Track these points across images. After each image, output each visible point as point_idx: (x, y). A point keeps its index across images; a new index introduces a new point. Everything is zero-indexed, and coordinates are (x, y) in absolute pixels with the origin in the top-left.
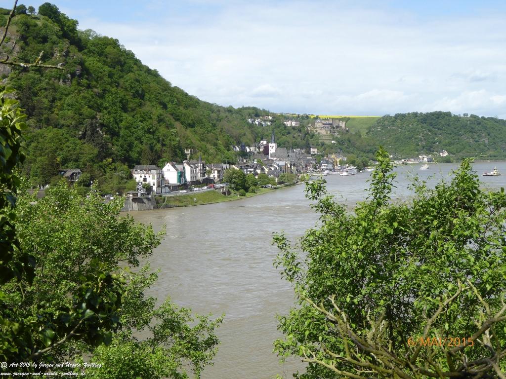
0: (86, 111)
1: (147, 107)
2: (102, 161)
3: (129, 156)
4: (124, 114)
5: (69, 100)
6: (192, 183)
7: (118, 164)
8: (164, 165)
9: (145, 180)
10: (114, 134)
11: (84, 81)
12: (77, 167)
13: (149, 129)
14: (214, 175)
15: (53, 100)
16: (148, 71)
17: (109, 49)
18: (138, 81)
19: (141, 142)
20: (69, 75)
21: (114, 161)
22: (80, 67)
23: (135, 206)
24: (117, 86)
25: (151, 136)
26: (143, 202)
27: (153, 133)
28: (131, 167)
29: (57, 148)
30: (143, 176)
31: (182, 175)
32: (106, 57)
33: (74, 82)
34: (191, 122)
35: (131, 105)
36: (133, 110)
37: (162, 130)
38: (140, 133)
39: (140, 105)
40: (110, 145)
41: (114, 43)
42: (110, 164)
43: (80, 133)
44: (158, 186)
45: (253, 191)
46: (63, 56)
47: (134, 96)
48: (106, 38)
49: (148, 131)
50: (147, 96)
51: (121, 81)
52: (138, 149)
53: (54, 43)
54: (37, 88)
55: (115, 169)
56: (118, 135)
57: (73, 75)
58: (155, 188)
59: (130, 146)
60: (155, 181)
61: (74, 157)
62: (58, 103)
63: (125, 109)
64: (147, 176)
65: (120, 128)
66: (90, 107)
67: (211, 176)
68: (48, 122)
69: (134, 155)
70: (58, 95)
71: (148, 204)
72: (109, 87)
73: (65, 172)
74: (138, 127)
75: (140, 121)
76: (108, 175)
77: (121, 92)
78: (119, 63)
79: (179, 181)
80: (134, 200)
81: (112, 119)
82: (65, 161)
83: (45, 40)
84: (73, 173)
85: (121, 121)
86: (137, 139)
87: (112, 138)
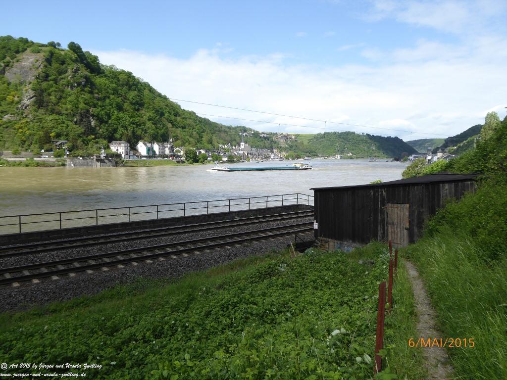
0: (82, 105)
2: (87, 137)
5: (70, 99)
6: (159, 156)
7: (100, 139)
8: (138, 143)
9: (117, 150)
10: (101, 121)
11: (87, 89)
12: (67, 140)
15: (61, 98)
20: (76, 85)
21: (97, 138)
22: (84, 80)
23: (98, 164)
26: (105, 162)
28: (110, 142)
29: (53, 127)
30: (116, 148)
31: (150, 150)
32: (118, 80)
33: (79, 88)
34: (183, 125)
38: (127, 123)
40: (98, 128)
42: (93, 139)
43: (75, 119)
44: (127, 154)
45: (201, 162)
46: (72, 72)
52: (120, 133)
53: (68, 64)
54: (51, 90)
55: (97, 143)
56: (106, 123)
57: (79, 84)
58: (123, 155)
59: (115, 131)
60: (124, 151)
61: (65, 133)
62: (63, 100)
64: (119, 147)
66: (85, 104)
68: (52, 112)
70: (64, 95)
71: (109, 164)
73: (57, 142)
76: (90, 146)
78: (128, 85)
79: (148, 153)
80: (98, 160)
82: (58, 136)
83: (63, 63)
84: (62, 143)
87: (101, 124)
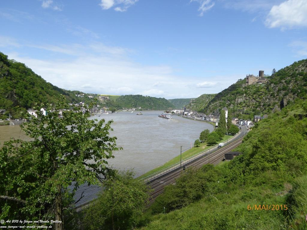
1: (35, 88)
2: (15, 107)
3: (27, 105)
4: (25, 90)
7: (22, 108)
8: (41, 109)
9: (32, 114)
10: (21, 97)
11: (9, 77)
12: (5, 109)
13: (35, 96)
14: (61, 113)
16: (37, 76)
17: (21, 67)
18: (32, 79)
19: (32, 101)
21: (20, 107)
22: (7, 72)
24: (23, 80)
25: (36, 98)
27: (37, 97)
28: (27, 109)
30: (32, 112)
32: (19, 69)
33: (5, 78)
35: (29, 87)
36: (29, 89)
37: (41, 96)
38: (32, 97)
39: (33, 88)
40: (19, 101)
41: (23, 65)
42: (18, 108)
43: (6, 96)
47: (30, 84)
48: (20, 63)
49: (35, 97)
50: (36, 84)
51: (25, 79)
52: (30, 103)
55: (20, 110)
57: (4, 75)
58: (36, 117)
59: (27, 102)
61: (3, 105)
63: (26, 88)
64: (33, 112)
65: (23, 95)
66: (10, 87)
67: (60, 113)
69: (29, 105)
72: (20, 80)
74: (31, 95)
75: (32, 93)
76: (17, 112)
77: (25, 82)
78: (25, 72)
79: (47, 114)
81: (20, 92)
84: (2, 111)
85: (24, 93)
86: (30, 99)
87: (20, 99)
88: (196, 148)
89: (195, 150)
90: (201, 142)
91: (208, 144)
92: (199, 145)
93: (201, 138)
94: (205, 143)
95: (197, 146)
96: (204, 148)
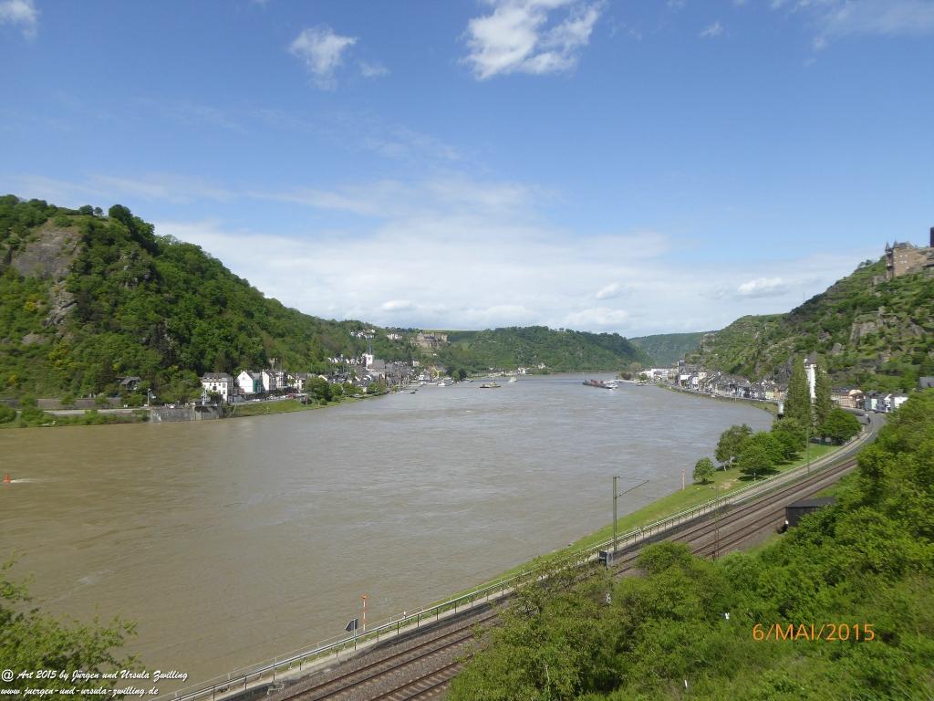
0: (152, 316)
1: (228, 315)
2: (166, 368)
3: (201, 364)
4: (198, 321)
5: (133, 304)
6: (271, 392)
7: (185, 371)
8: (240, 374)
9: (215, 388)
10: (183, 340)
11: (153, 286)
12: (137, 375)
13: (226, 337)
14: (298, 384)
15: (116, 304)
16: (237, 280)
17: (188, 256)
18: (218, 288)
19: (216, 350)
20: (136, 279)
21: (181, 368)
22: (149, 271)
23: (199, 415)
24: (194, 293)
25: (229, 344)
26: (208, 411)
27: (231, 341)
28: (200, 374)
29: (115, 355)
30: (213, 384)
31: (258, 383)
32: (185, 263)
33: (141, 285)
34: (280, 331)
35: (208, 312)
36: (210, 317)
37: (243, 337)
38: (215, 341)
39: (220, 313)
40: (178, 352)
41: (196, 250)
42: (176, 371)
43: (144, 339)
44: (229, 395)
45: (336, 400)
46: (129, 258)
47: (214, 303)
48: (187, 244)
49: (226, 339)
50: (229, 304)
51: (201, 289)
52: (210, 357)
53: (121, 245)
54: (98, 291)
55: (182, 377)
56: (188, 341)
57: (141, 279)
58: (225, 397)
59: (202, 354)
60: (226, 389)
61: (134, 364)
62: (121, 308)
63: (200, 315)
64: (217, 384)
65: (191, 335)
66: (156, 312)
67: (295, 385)
68: (107, 327)
69: (206, 363)
70: (121, 299)
71: (213, 413)
72: (184, 292)
73: (122, 380)
74: (213, 334)
75: (217, 328)
76: (173, 383)
77: (197, 299)
78: (199, 269)
79: (255, 389)
80: (199, 408)
81: (182, 325)
82: (123, 368)
83: (111, 242)
84: (131, 381)
85: (194, 327)
86: (210, 346)
87: (181, 345)
88: (699, 488)
89: (693, 494)
90: (721, 469)
91: (743, 475)
92: (709, 479)
93: (721, 455)
94: (733, 471)
95: (704, 482)
96: (727, 485)
